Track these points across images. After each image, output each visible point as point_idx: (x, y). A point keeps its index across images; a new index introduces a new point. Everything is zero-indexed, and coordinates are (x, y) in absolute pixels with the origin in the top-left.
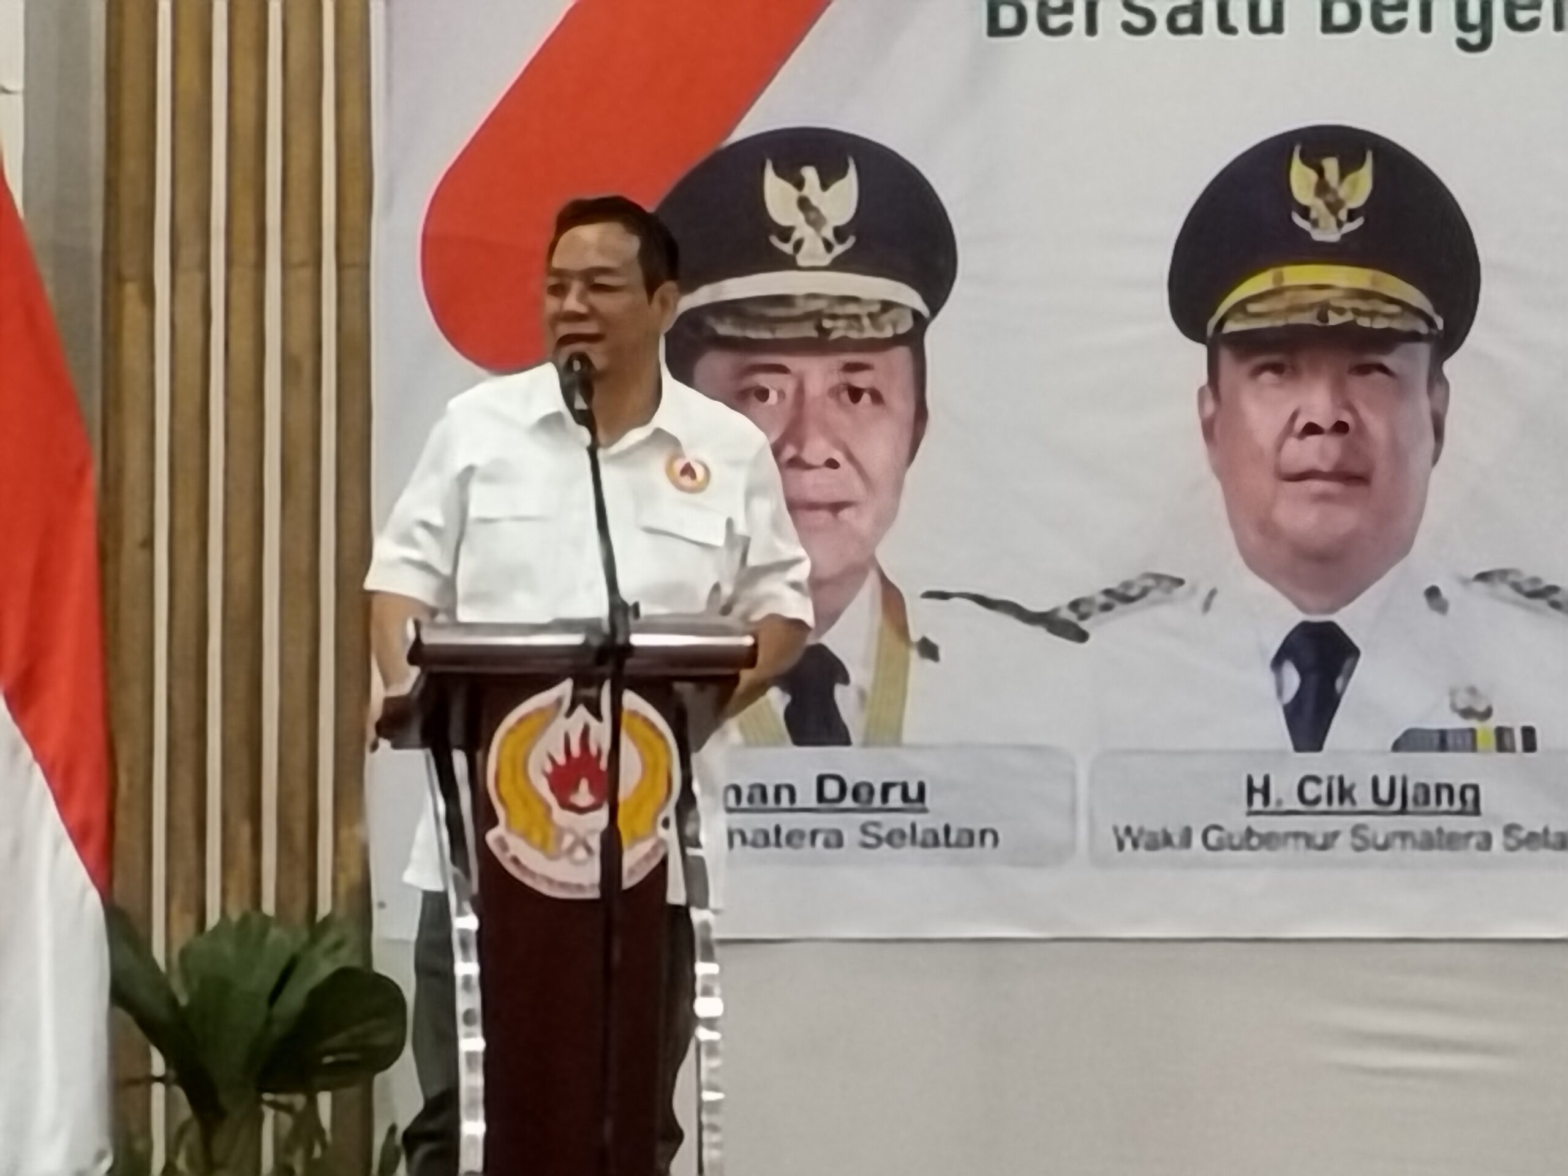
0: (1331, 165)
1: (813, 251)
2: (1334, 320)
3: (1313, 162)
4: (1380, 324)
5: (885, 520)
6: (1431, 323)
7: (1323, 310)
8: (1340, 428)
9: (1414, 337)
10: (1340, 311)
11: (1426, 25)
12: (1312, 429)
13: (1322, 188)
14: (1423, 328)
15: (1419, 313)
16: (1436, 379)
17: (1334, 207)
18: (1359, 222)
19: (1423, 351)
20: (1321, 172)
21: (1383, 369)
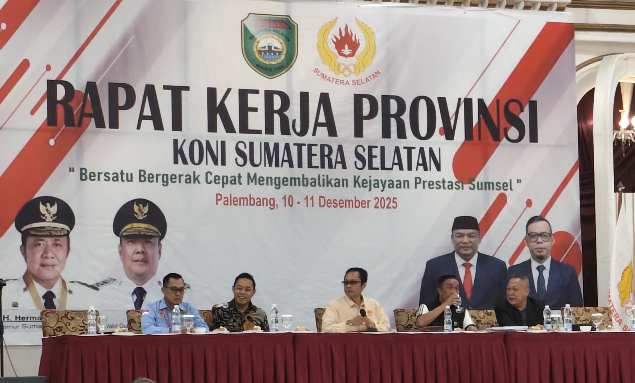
0: (141, 205)
1: (49, 218)
2: (142, 233)
3: (138, 205)
4: (150, 234)
5: (62, 268)
6: (159, 234)
7: (140, 231)
8: (143, 252)
9: (155, 237)
10: (143, 232)
11: (157, 181)
12: (138, 253)
13: (140, 210)
14: (157, 235)
15: (157, 232)
16: (160, 244)
17: (142, 213)
18: (146, 216)
19: (157, 239)
20: (139, 207)
21: (150, 242)
